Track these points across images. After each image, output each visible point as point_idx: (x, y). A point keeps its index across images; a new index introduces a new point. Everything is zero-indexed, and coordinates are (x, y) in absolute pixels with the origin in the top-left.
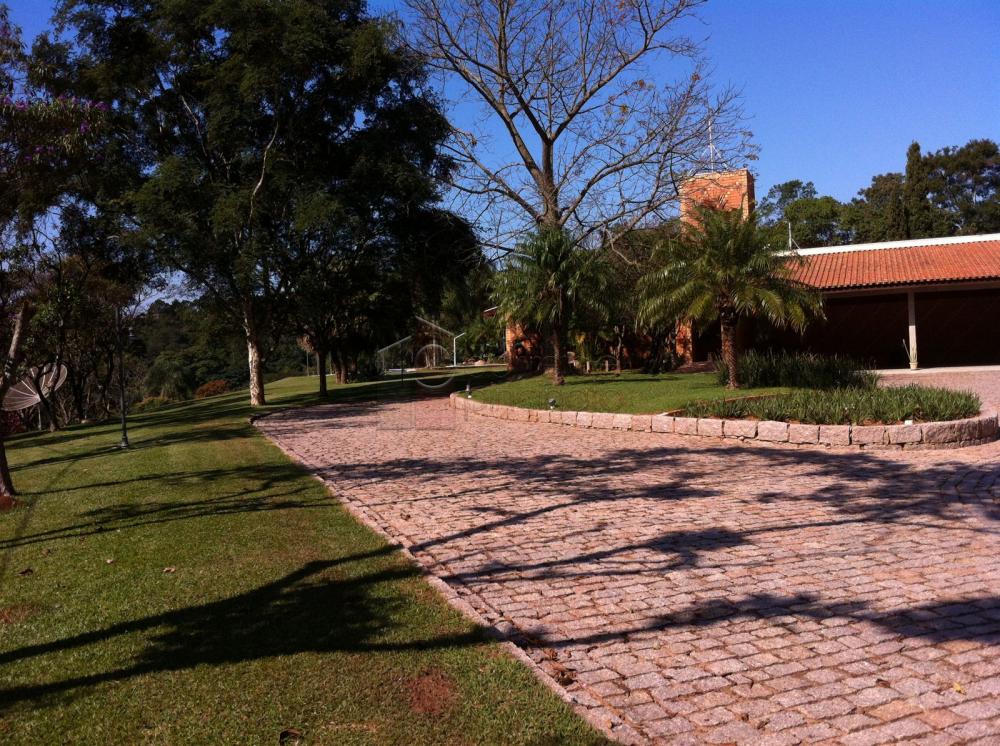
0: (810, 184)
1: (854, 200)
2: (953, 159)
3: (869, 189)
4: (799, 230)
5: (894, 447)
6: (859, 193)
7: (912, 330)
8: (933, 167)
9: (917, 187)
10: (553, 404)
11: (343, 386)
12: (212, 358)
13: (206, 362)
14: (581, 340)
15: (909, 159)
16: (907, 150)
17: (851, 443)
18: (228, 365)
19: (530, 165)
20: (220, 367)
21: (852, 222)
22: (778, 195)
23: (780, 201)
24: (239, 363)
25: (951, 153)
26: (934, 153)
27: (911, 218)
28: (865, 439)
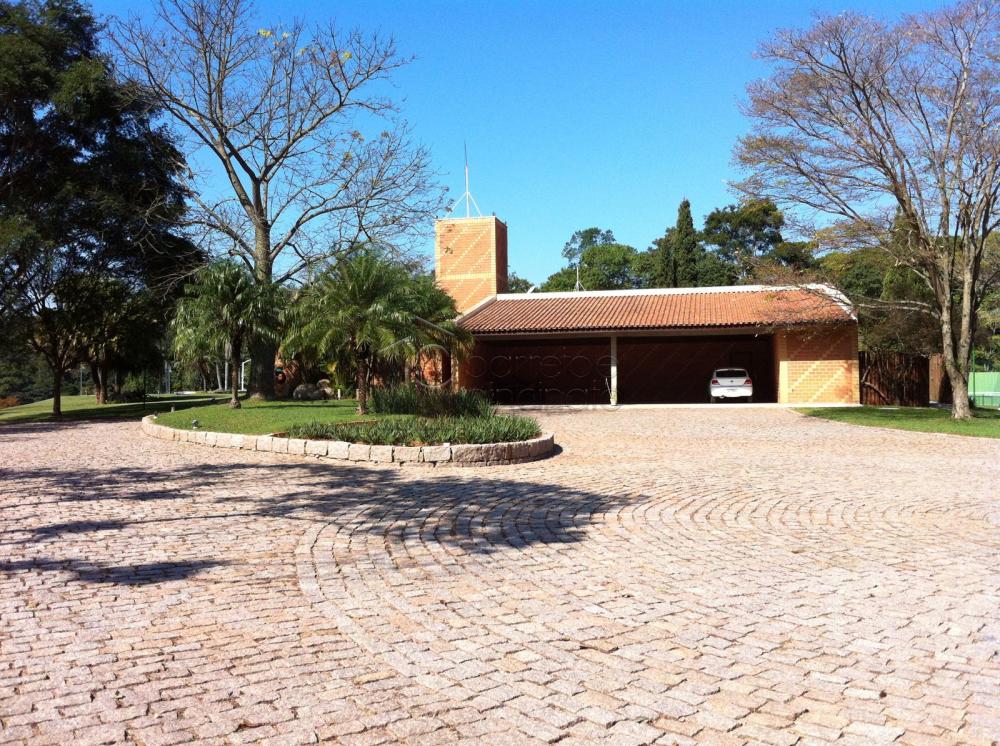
0: (609, 232)
1: (650, 249)
2: (737, 215)
3: (661, 239)
4: (594, 275)
5: (427, 465)
6: (654, 243)
7: (614, 370)
8: (719, 222)
9: (685, 240)
10: (196, 424)
11: (101, 406)
12: (15, 375)
13: (9, 379)
14: (332, 369)
15: (680, 214)
16: (678, 206)
17: (393, 461)
18: (34, 383)
19: (245, 202)
20: (24, 385)
21: (643, 269)
22: (579, 241)
23: (581, 246)
24: (46, 381)
25: (736, 210)
26: (721, 209)
27: (679, 268)
28: (404, 458)
